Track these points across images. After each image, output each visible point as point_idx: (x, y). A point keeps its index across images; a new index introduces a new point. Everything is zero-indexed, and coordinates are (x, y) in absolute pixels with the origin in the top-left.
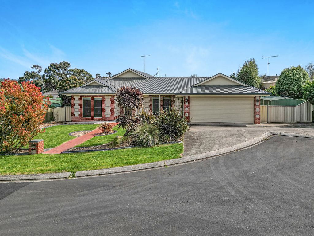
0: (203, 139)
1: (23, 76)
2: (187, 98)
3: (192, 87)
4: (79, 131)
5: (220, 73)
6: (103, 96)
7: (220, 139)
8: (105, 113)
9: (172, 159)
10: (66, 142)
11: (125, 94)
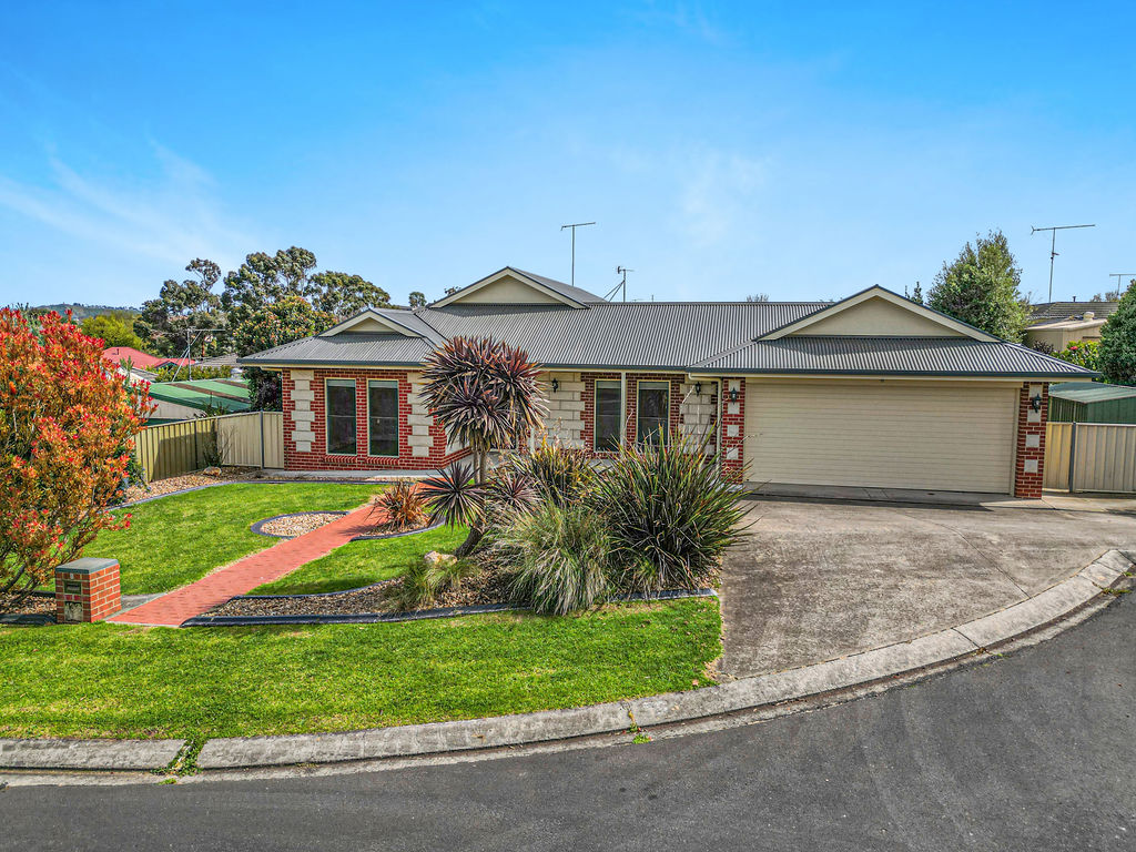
0: (811, 577)
1: (156, 296)
2: (734, 386)
3: (758, 340)
4: (294, 512)
5: (877, 286)
6: (400, 372)
7: (891, 581)
8: (411, 441)
9: (666, 695)
10: (228, 566)
11: (460, 370)
